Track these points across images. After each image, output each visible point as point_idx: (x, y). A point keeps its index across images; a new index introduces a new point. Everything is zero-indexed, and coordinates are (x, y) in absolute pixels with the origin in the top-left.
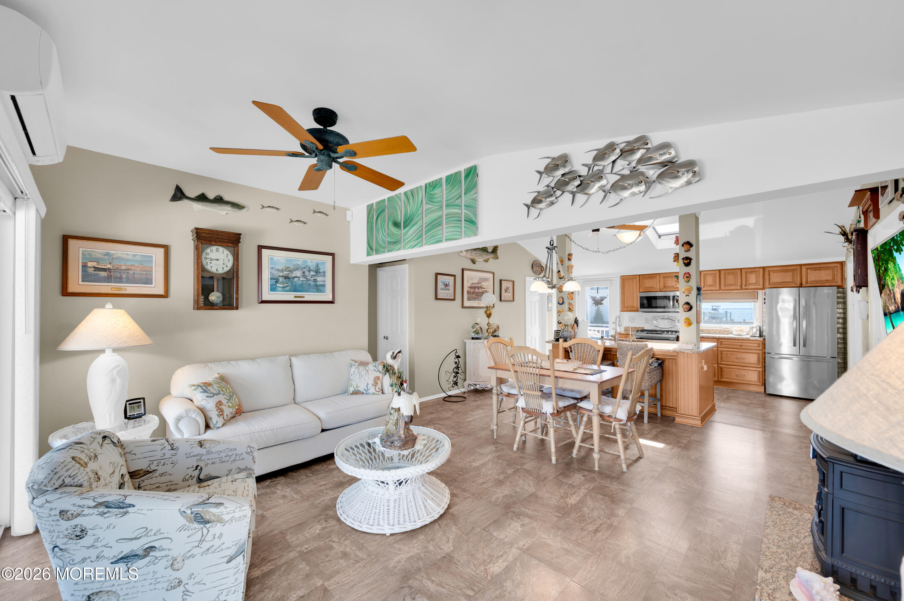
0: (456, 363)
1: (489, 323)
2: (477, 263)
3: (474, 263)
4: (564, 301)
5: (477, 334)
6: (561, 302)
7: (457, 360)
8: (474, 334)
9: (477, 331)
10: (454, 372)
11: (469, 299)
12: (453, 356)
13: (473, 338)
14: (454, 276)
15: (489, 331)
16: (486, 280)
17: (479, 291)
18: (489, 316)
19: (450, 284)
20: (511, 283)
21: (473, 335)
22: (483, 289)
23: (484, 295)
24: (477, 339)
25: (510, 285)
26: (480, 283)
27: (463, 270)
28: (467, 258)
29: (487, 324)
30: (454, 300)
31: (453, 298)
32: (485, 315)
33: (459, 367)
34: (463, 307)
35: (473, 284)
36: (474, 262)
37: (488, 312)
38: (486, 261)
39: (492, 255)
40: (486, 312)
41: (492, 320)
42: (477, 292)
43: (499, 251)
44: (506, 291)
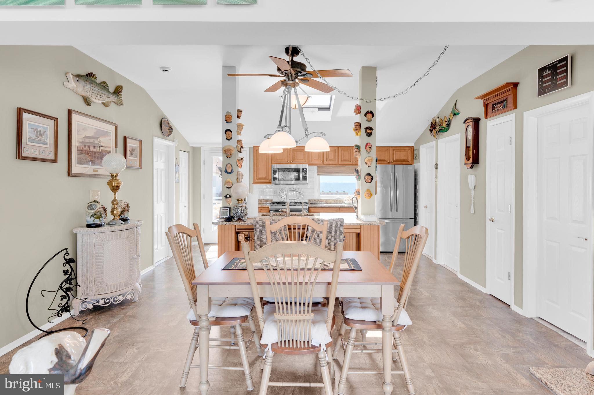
0: (65, 272)
1: (115, 200)
2: (92, 104)
3: (89, 104)
4: (233, 169)
5: (98, 218)
6: (229, 171)
7: (67, 267)
8: (93, 218)
9: (99, 214)
10: (62, 290)
11: (79, 162)
12: (60, 259)
13: (89, 226)
14: (56, 120)
15: (115, 212)
16: (106, 134)
17: (95, 150)
18: (115, 189)
19: (48, 133)
20: (138, 143)
21: (91, 221)
22: (101, 148)
23: (105, 158)
24: (98, 226)
25: (136, 145)
26: (97, 138)
27: (70, 112)
28: (77, 94)
29: (113, 202)
30: (55, 161)
31: (52, 158)
32: (108, 188)
33: (72, 279)
34: (69, 173)
35: (86, 137)
36: (87, 102)
37: (114, 184)
38: (105, 105)
39: (114, 99)
40: (110, 183)
41: (120, 195)
42: (92, 152)
43: (124, 93)
44: (132, 154)
